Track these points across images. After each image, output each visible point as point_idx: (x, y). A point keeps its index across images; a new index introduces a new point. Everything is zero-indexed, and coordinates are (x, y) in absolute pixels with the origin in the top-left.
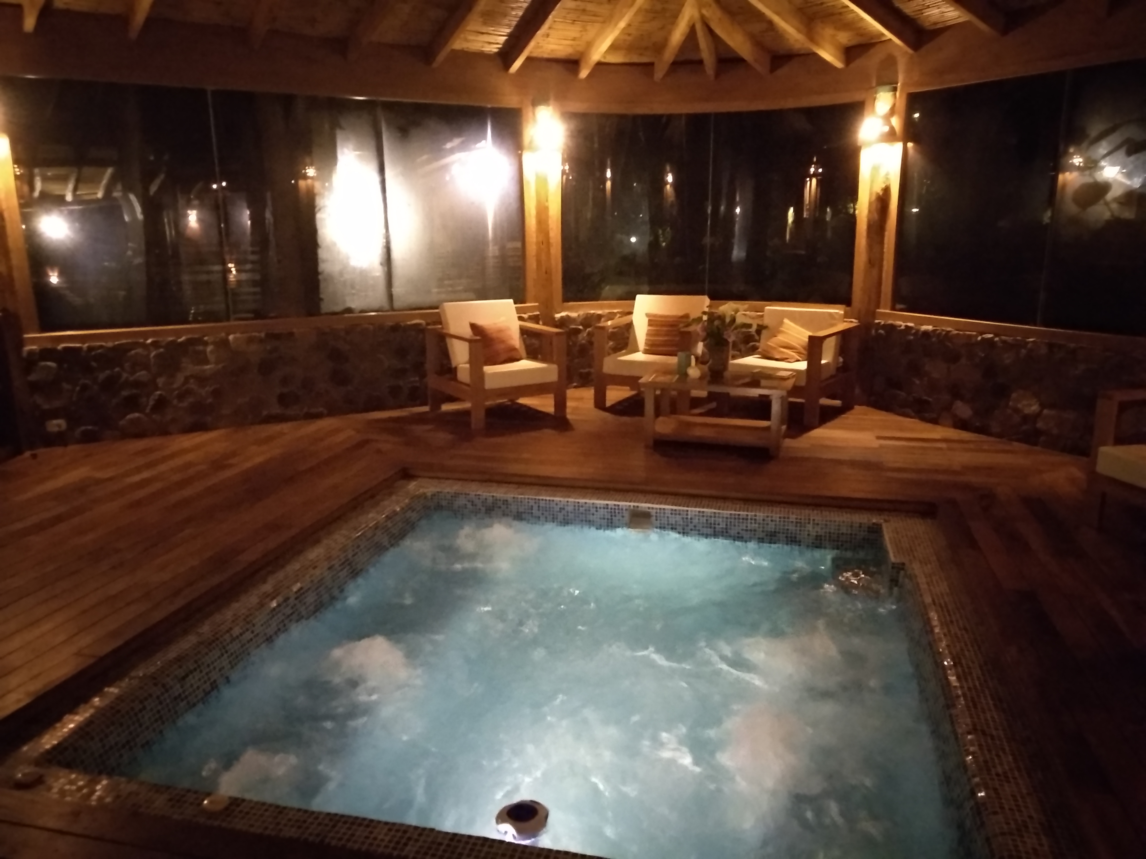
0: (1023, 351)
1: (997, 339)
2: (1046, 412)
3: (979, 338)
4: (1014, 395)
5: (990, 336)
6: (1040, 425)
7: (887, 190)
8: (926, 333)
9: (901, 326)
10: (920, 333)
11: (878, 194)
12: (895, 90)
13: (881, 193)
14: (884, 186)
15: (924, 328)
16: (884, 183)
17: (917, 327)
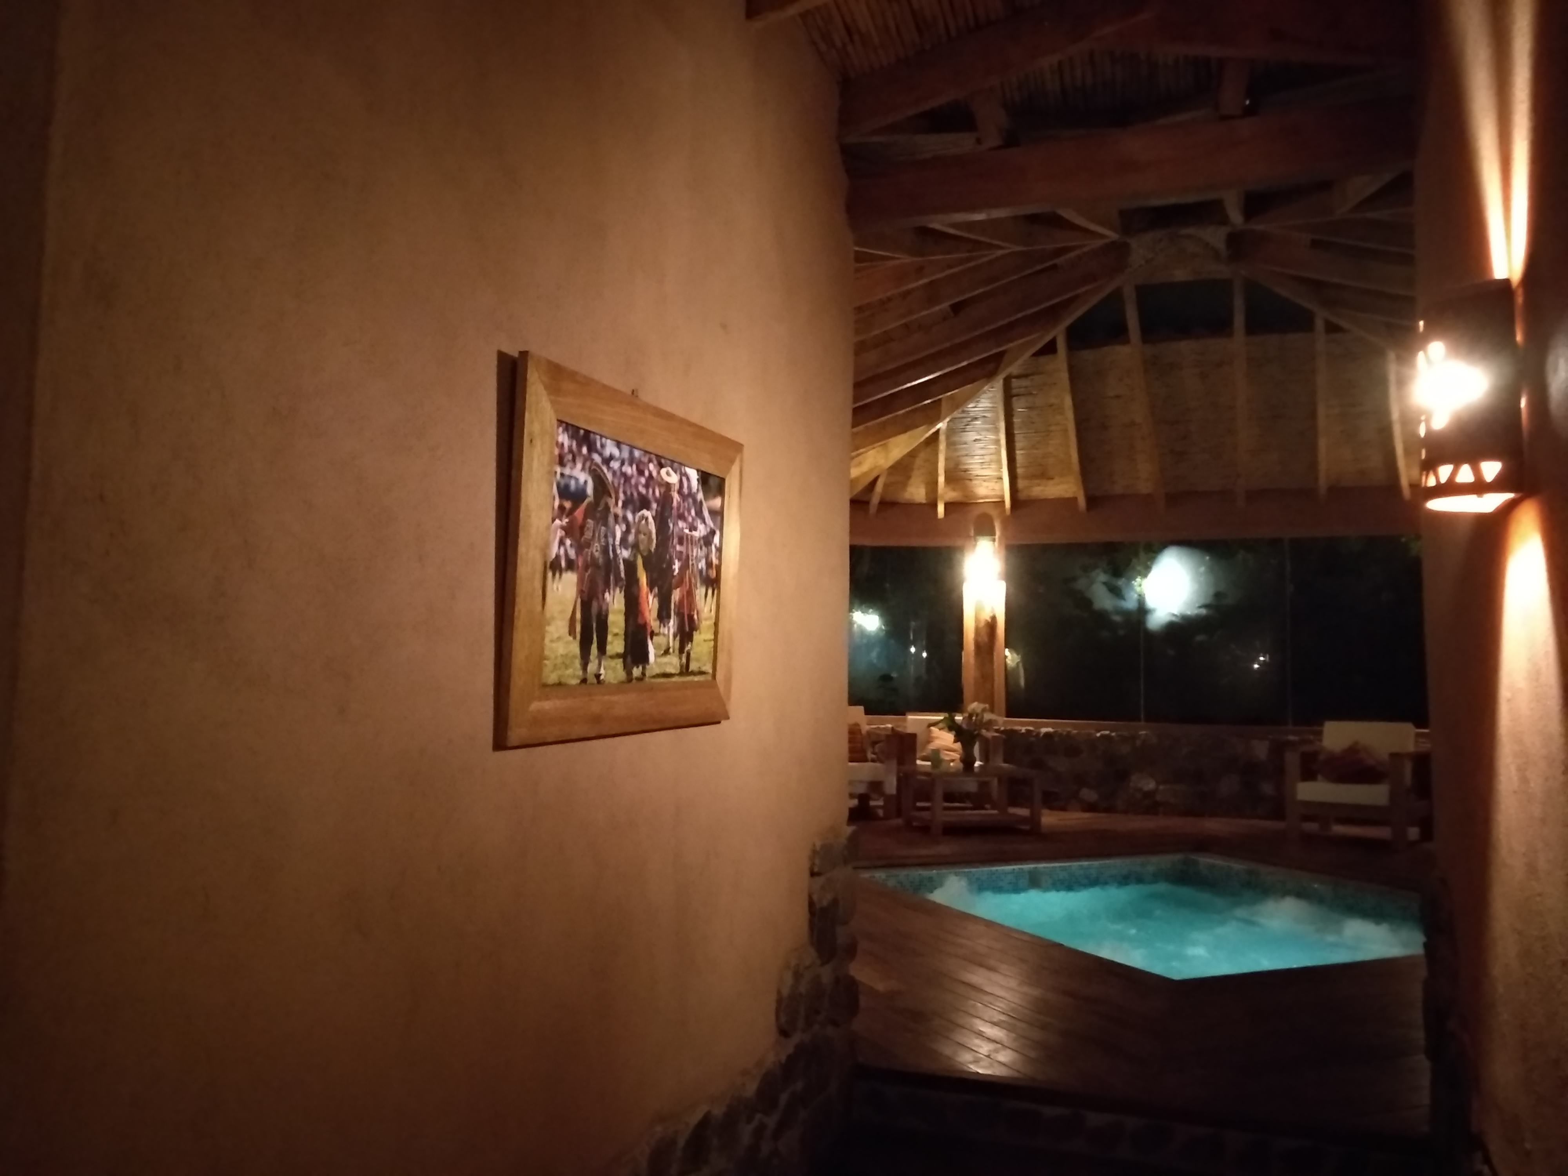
0: (1138, 743)
1: (1113, 734)
2: (1161, 787)
3: (1098, 735)
4: (1134, 778)
5: (1107, 732)
6: (1159, 798)
7: (994, 618)
8: (1047, 735)
9: (1021, 730)
10: (1042, 735)
11: (986, 620)
12: (994, 540)
13: (990, 620)
14: (992, 615)
15: (1044, 730)
16: (992, 612)
17: (1037, 730)
